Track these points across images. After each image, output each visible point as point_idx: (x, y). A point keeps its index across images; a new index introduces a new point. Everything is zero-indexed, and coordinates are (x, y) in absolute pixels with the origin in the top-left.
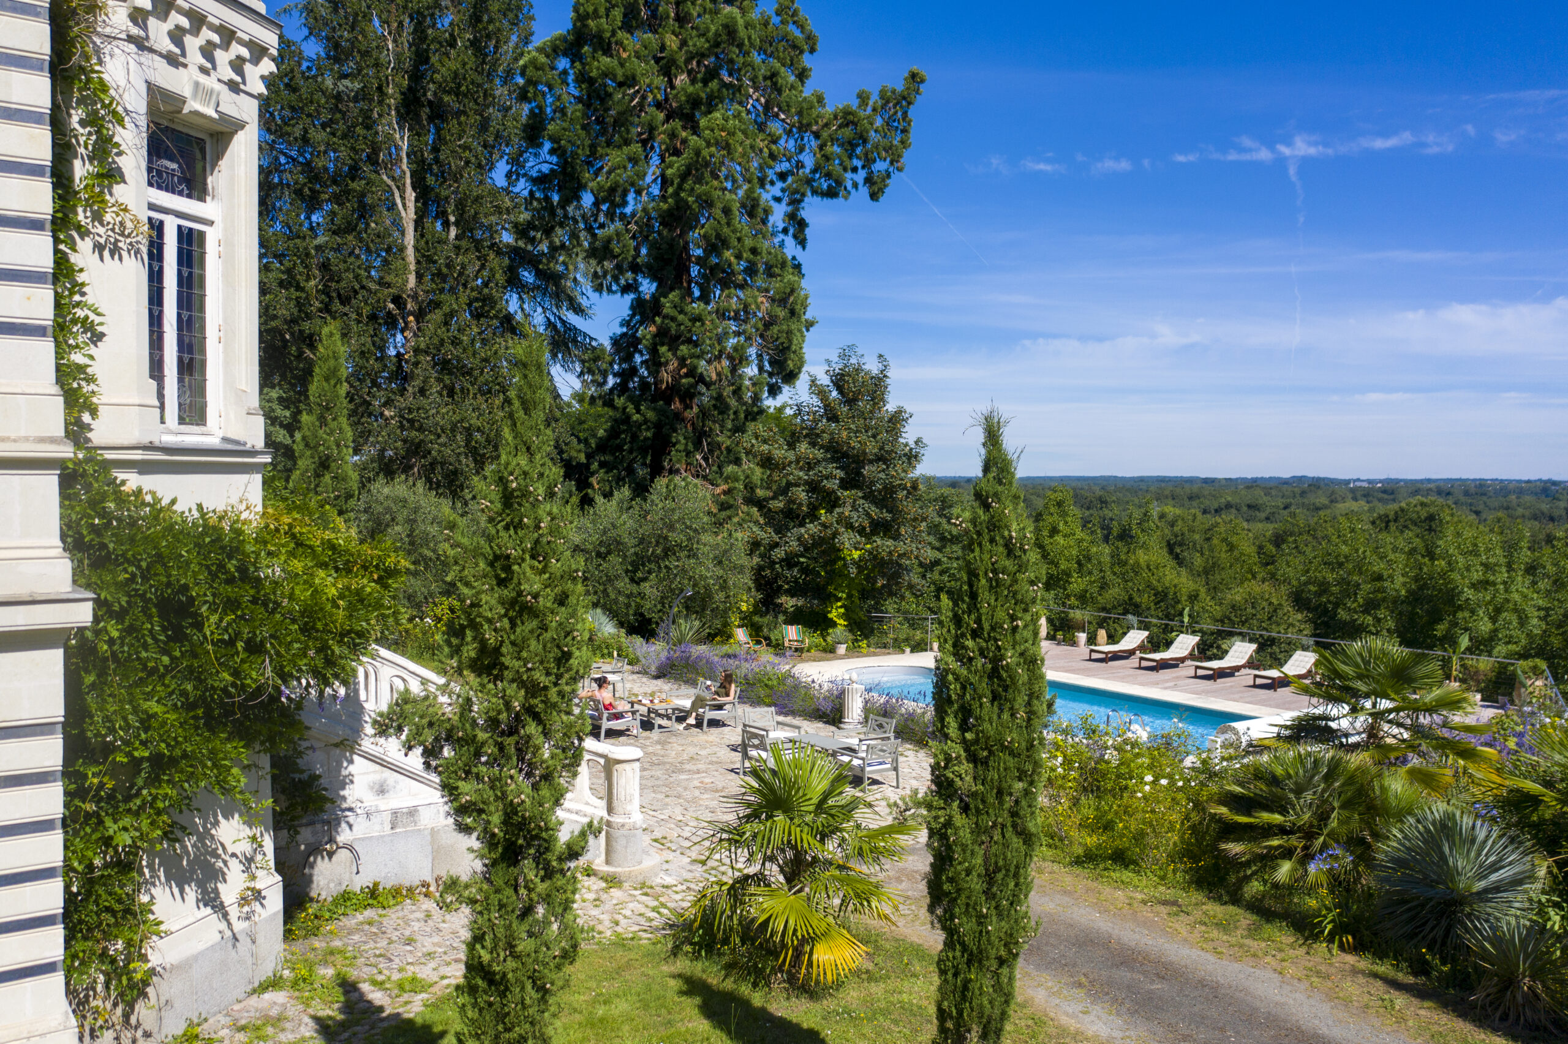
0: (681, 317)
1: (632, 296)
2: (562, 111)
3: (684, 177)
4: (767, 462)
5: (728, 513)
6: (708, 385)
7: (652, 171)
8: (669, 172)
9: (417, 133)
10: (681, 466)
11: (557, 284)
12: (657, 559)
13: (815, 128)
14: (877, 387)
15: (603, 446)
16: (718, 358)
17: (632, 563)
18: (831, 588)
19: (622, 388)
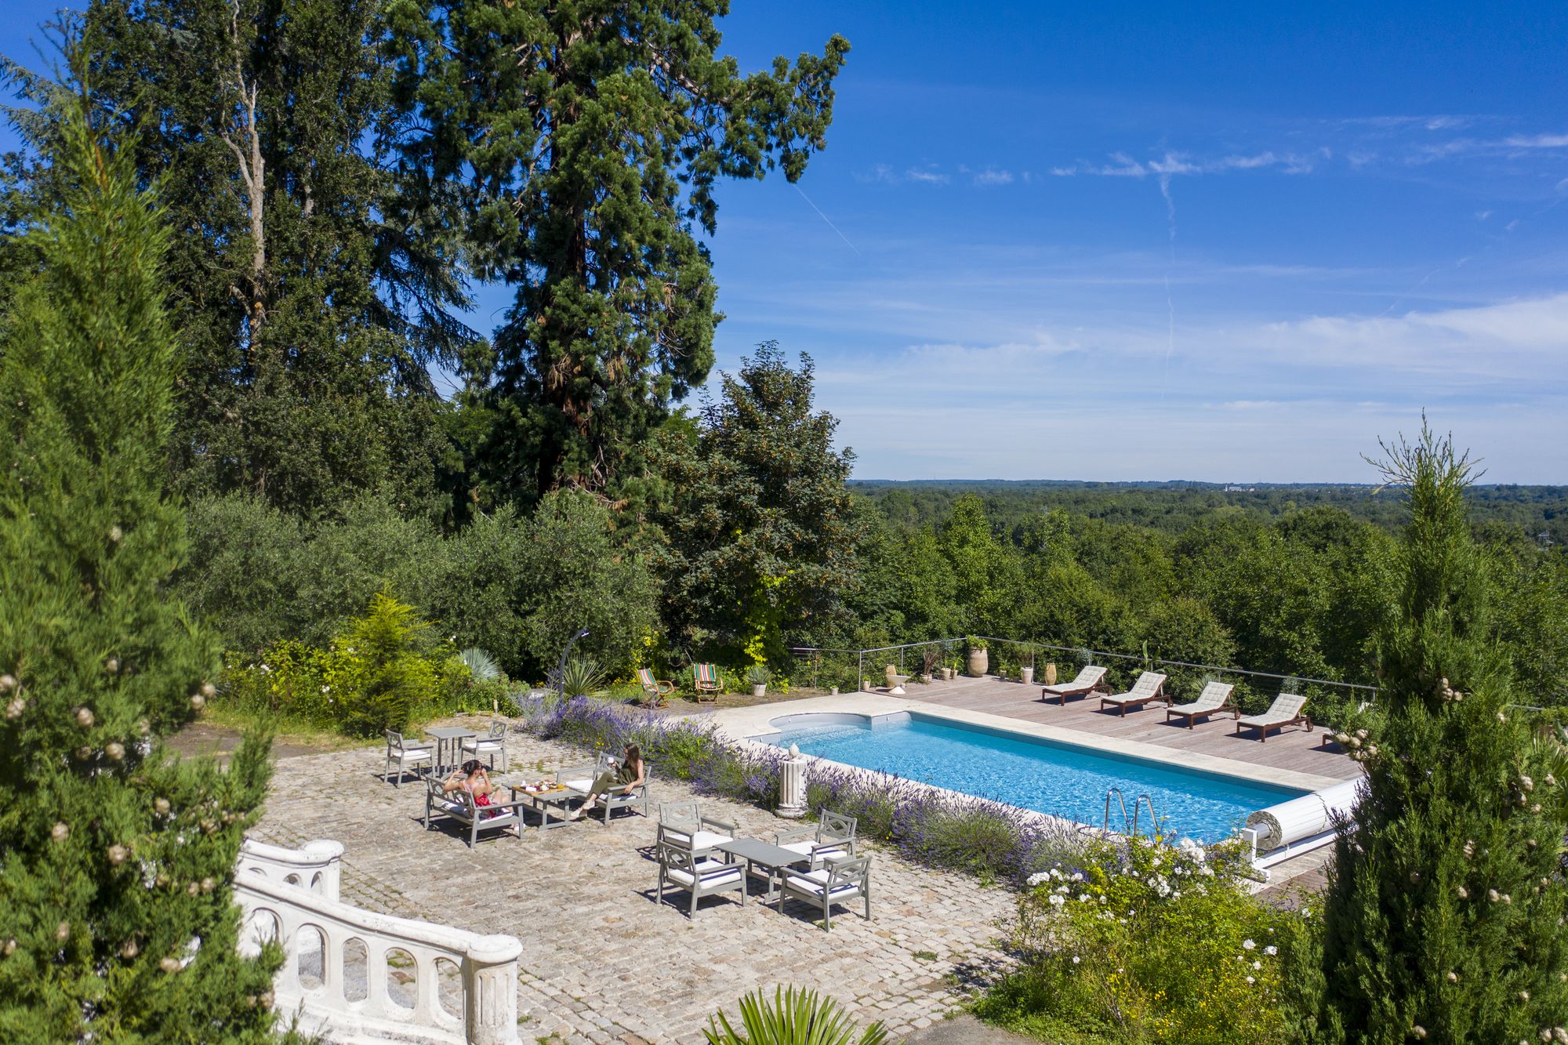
0: (574, 308)
1: (519, 284)
2: (438, 69)
3: (579, 145)
4: (675, 474)
5: (627, 530)
6: (605, 385)
7: (543, 139)
8: (561, 140)
9: (266, 91)
10: (574, 477)
11: (434, 271)
12: (546, 589)
13: (726, 99)
14: (799, 392)
15: (484, 453)
16: (617, 354)
17: (517, 594)
18: (748, 620)
19: (507, 388)
